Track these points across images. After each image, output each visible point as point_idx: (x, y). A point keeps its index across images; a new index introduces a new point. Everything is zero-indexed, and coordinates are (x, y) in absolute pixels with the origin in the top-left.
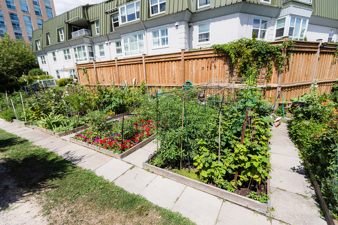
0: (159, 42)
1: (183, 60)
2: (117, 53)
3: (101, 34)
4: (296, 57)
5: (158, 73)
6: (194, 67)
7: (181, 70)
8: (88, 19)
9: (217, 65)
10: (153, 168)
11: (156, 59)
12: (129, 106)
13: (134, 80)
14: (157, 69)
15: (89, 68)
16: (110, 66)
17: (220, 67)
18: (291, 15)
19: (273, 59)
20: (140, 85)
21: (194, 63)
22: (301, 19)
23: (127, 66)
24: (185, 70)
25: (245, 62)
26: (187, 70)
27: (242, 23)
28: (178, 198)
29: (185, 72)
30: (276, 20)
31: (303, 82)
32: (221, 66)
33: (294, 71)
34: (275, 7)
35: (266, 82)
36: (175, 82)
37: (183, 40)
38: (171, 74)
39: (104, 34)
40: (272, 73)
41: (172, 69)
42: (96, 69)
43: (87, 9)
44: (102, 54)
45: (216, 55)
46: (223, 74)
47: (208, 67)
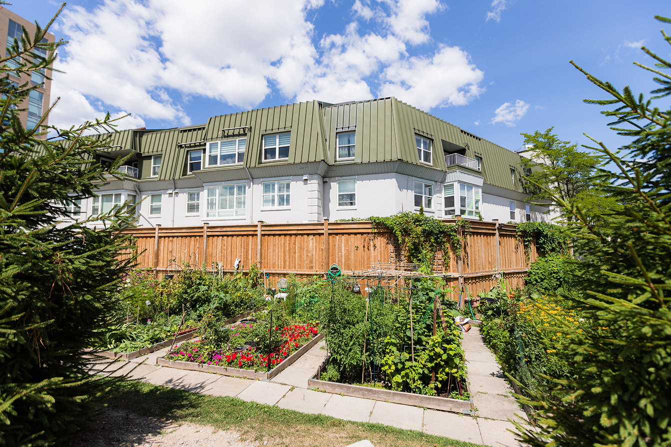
0: (273, 201)
1: (326, 235)
2: (188, 211)
3: (163, 178)
4: (474, 239)
5: (282, 252)
6: (343, 245)
7: (322, 249)
8: (140, 151)
9: (378, 245)
10: (326, 384)
11: (281, 230)
12: (236, 306)
13: (236, 262)
14: (282, 245)
15: (142, 237)
16: (191, 236)
17: (382, 248)
18: (459, 182)
19: (448, 241)
20: (247, 271)
21: (343, 240)
22: (472, 188)
23: (225, 237)
24: (329, 249)
25: (415, 242)
26: (333, 249)
27: (401, 188)
28: (371, 413)
29: (329, 253)
30: (442, 185)
31: (487, 272)
32: (382, 245)
33: (475, 257)
34: (438, 170)
35: (444, 271)
36: (312, 267)
37: (316, 202)
38: (305, 255)
39: (167, 178)
40: (449, 258)
41: (308, 247)
42: (158, 240)
43: (141, 136)
44: (155, 210)
45: (376, 231)
46: (386, 257)
47: (364, 247)
